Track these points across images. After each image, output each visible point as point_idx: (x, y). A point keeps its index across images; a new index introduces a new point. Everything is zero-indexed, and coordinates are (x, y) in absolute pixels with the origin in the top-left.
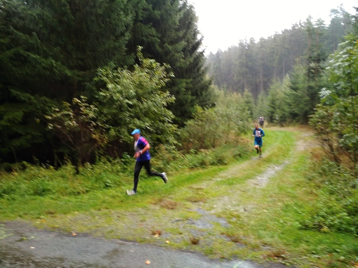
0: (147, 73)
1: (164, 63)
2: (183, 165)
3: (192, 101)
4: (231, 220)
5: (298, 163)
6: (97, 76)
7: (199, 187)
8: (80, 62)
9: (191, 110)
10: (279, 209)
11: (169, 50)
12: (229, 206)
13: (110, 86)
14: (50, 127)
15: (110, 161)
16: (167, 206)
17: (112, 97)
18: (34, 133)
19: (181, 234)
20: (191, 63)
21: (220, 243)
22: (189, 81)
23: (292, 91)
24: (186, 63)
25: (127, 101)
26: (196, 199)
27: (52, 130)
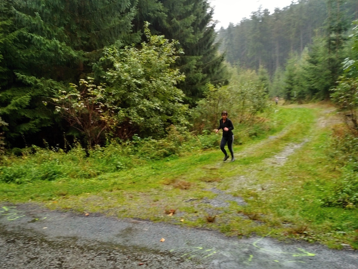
0: (154, 50)
1: (173, 40)
2: (195, 146)
3: (203, 79)
4: (249, 199)
5: (319, 141)
6: (103, 55)
7: (213, 167)
8: (85, 42)
9: (202, 89)
10: (300, 187)
11: (177, 25)
12: (246, 185)
13: (117, 65)
14: (58, 109)
15: (120, 144)
16: (180, 186)
17: (120, 77)
18: (42, 118)
19: (196, 212)
20: (201, 39)
21: (237, 221)
22: (200, 58)
23: (310, 65)
24: (196, 39)
25: (135, 80)
26: (210, 180)
27: (59, 112)
